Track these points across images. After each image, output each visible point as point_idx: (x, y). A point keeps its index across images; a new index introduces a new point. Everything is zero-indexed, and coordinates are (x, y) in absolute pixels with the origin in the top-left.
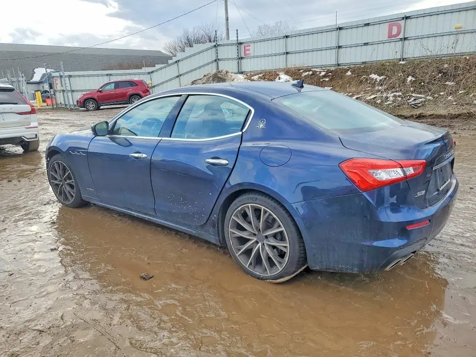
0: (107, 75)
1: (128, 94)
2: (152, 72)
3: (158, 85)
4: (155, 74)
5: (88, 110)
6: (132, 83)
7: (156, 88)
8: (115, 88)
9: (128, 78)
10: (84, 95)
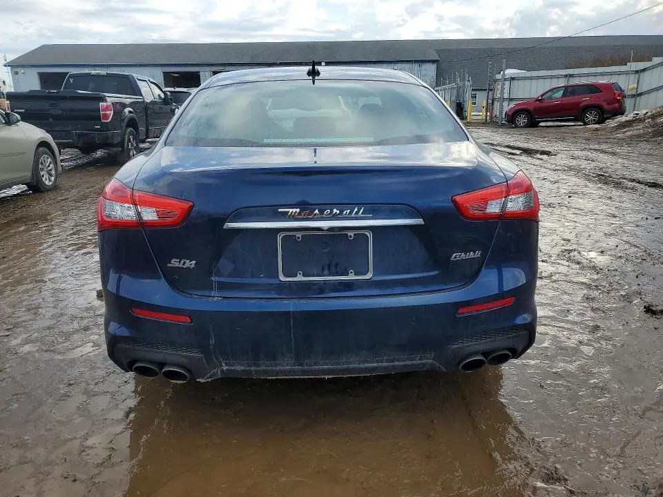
0: (566, 76)
1: (582, 105)
2: (644, 70)
3: (649, 92)
4: (647, 73)
5: (516, 127)
6: (593, 89)
7: (644, 98)
8: (564, 95)
9: (591, 80)
10: (517, 105)
